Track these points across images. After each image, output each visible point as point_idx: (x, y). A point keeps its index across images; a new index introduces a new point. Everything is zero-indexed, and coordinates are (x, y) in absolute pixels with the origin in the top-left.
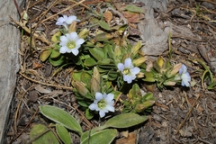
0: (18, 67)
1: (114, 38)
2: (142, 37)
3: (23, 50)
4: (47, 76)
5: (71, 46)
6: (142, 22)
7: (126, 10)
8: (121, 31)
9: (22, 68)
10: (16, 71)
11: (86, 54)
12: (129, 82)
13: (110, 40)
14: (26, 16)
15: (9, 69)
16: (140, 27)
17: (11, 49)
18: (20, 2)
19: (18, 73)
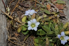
0: (7, 37)
1: (53, 19)
2: (66, 17)
3: (9, 27)
4: (21, 41)
5: (33, 26)
6: (65, 9)
7: (57, 3)
8: (56, 15)
9: (9, 37)
10: (6, 39)
11: (40, 29)
12: (64, 44)
13: (51, 20)
14: (9, 10)
15: (3, 38)
16: (64, 12)
17: (3, 27)
18: (5, 1)
19: (7, 40)
